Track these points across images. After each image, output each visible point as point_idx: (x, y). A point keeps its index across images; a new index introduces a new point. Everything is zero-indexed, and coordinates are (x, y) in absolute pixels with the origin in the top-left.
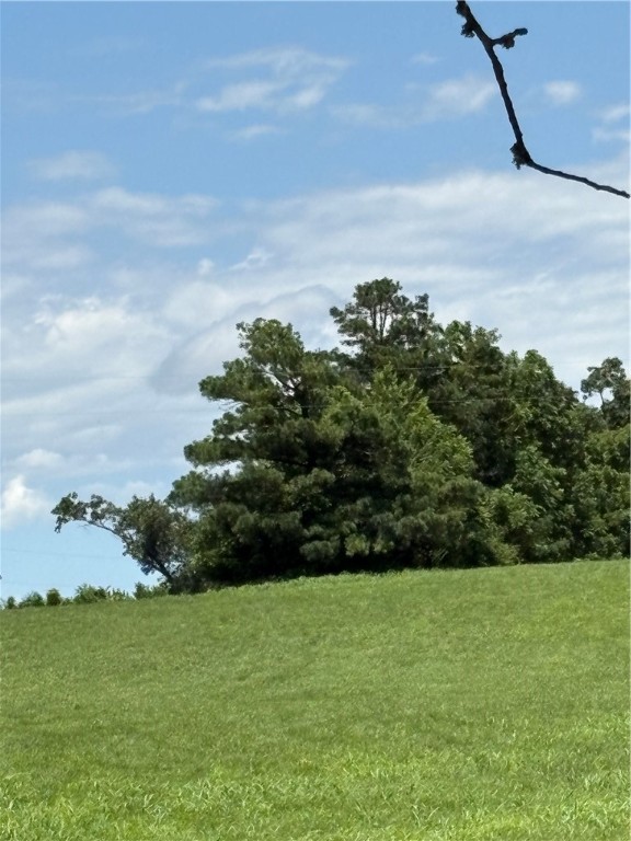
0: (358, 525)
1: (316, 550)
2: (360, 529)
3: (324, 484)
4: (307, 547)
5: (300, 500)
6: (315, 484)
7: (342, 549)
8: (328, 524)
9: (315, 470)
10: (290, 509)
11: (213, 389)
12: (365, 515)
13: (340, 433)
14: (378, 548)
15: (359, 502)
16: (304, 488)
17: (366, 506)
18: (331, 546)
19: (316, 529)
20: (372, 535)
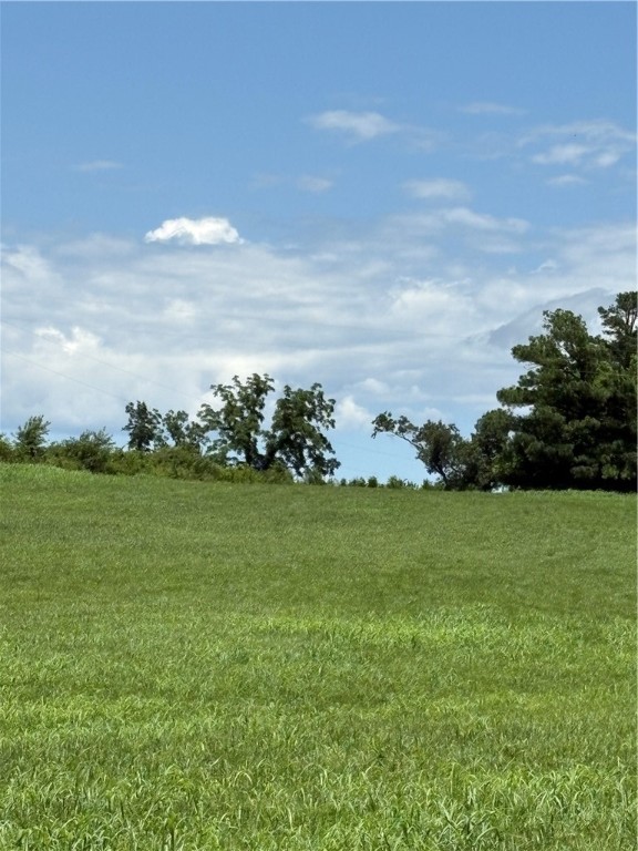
0: (612, 459)
1: (582, 472)
2: (612, 462)
3: (592, 428)
4: (576, 469)
5: (574, 437)
6: (586, 427)
7: (599, 473)
8: (592, 455)
9: (587, 417)
10: (565, 442)
11: (521, 354)
12: (617, 452)
13: (607, 393)
14: (624, 475)
15: (615, 443)
16: (578, 429)
17: (619, 446)
18: (591, 471)
19: (583, 457)
20: (621, 466)
